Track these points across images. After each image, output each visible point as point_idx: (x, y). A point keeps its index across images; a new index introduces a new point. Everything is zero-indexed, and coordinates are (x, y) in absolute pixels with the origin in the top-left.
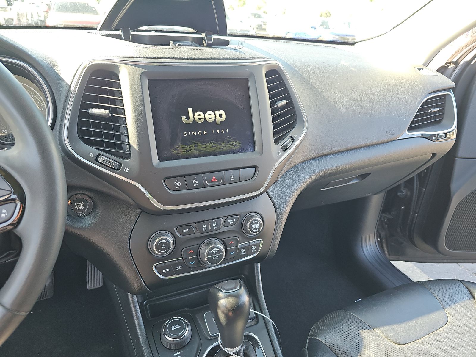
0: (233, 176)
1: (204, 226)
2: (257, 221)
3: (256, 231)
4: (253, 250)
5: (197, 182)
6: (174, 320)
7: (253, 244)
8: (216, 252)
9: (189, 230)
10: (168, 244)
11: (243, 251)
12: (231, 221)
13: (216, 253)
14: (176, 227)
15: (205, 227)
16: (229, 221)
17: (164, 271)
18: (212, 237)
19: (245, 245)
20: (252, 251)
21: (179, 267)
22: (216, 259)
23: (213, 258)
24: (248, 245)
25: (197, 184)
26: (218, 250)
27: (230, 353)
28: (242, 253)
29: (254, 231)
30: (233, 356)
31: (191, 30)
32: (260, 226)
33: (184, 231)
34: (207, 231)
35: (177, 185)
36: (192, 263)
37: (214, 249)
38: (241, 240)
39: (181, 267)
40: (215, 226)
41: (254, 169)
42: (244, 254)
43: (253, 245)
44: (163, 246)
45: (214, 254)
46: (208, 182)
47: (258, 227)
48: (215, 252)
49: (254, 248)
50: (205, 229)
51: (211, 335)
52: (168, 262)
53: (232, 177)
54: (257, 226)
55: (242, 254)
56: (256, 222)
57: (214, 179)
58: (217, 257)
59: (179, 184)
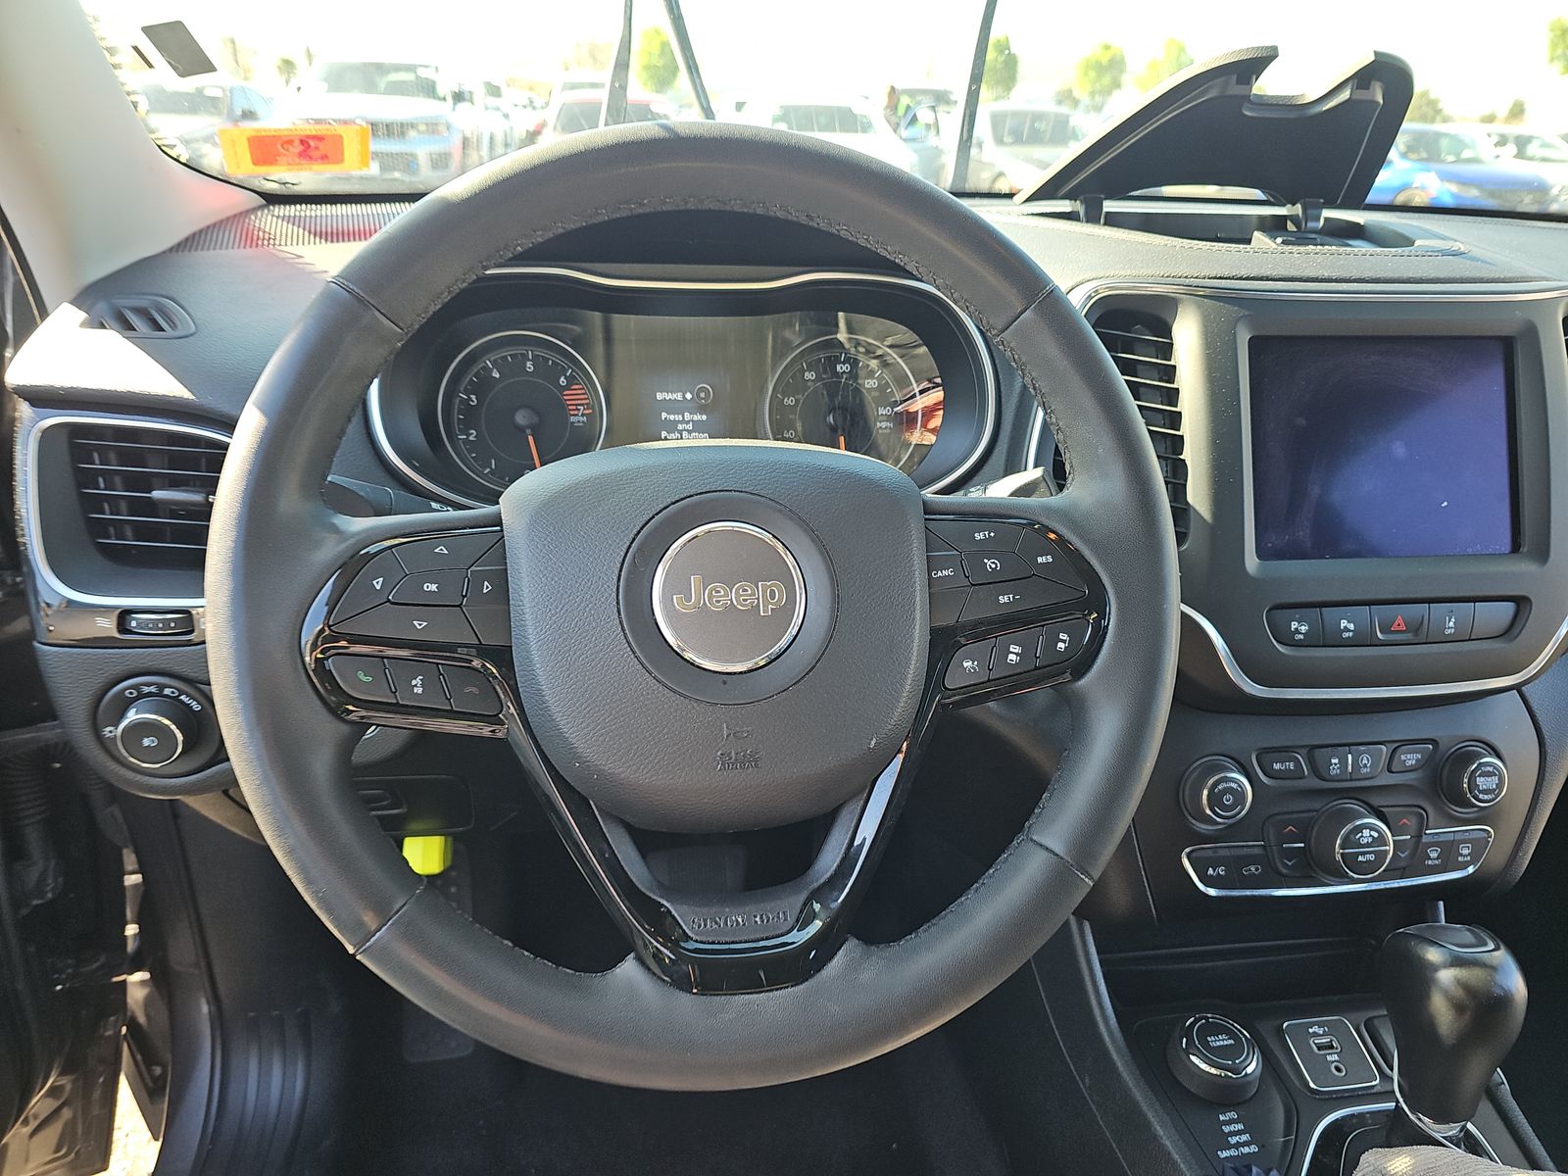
0: (1453, 620)
1: (1333, 761)
2: (1495, 768)
3: (1486, 797)
4: (1461, 855)
5: (1351, 626)
6: (1207, 1021)
7: (1463, 837)
8: (1370, 840)
9: (1292, 764)
10: (1240, 796)
11: (1434, 855)
12: (1409, 756)
13: (1368, 845)
14: (1257, 750)
15: (1336, 764)
16: (1403, 757)
17: (1211, 871)
18: (1345, 796)
19: (1442, 838)
20: (1460, 859)
21: (1253, 869)
22: (1368, 862)
23: (1360, 858)
24: (1451, 837)
25: (1351, 634)
26: (1376, 835)
27: (1438, 1136)
28: (1430, 858)
29: (1481, 796)
30: (1444, 1146)
31: (1257, 194)
32: (1500, 786)
33: (1277, 766)
34: (1340, 778)
35: (1297, 631)
36: (1290, 864)
37: (1366, 832)
38: (1431, 819)
39: (1257, 869)
40: (1365, 766)
41: (1510, 607)
42: (1436, 862)
43: (1465, 841)
44: (1228, 800)
45: (1363, 846)
46: (1380, 631)
47: (1494, 786)
48: (1366, 841)
49: (1466, 852)
50: (1335, 770)
51: (1312, 1085)
52: (1224, 849)
53: (1451, 624)
54: (1491, 782)
55: (1430, 862)
56: (1491, 769)
57: (1399, 625)
58: (1372, 857)
59: (1303, 628)
